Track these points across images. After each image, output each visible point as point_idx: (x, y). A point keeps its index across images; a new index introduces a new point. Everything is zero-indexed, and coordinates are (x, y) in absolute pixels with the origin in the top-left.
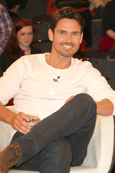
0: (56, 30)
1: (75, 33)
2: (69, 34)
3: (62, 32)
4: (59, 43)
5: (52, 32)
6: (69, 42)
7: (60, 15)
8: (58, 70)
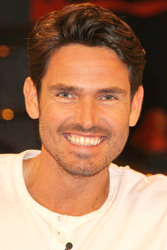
0: (45, 83)
1: (108, 94)
2: (88, 99)
3: (66, 91)
4: (54, 126)
5: (34, 91)
6: (88, 123)
7: (55, 35)
8: (65, 217)
